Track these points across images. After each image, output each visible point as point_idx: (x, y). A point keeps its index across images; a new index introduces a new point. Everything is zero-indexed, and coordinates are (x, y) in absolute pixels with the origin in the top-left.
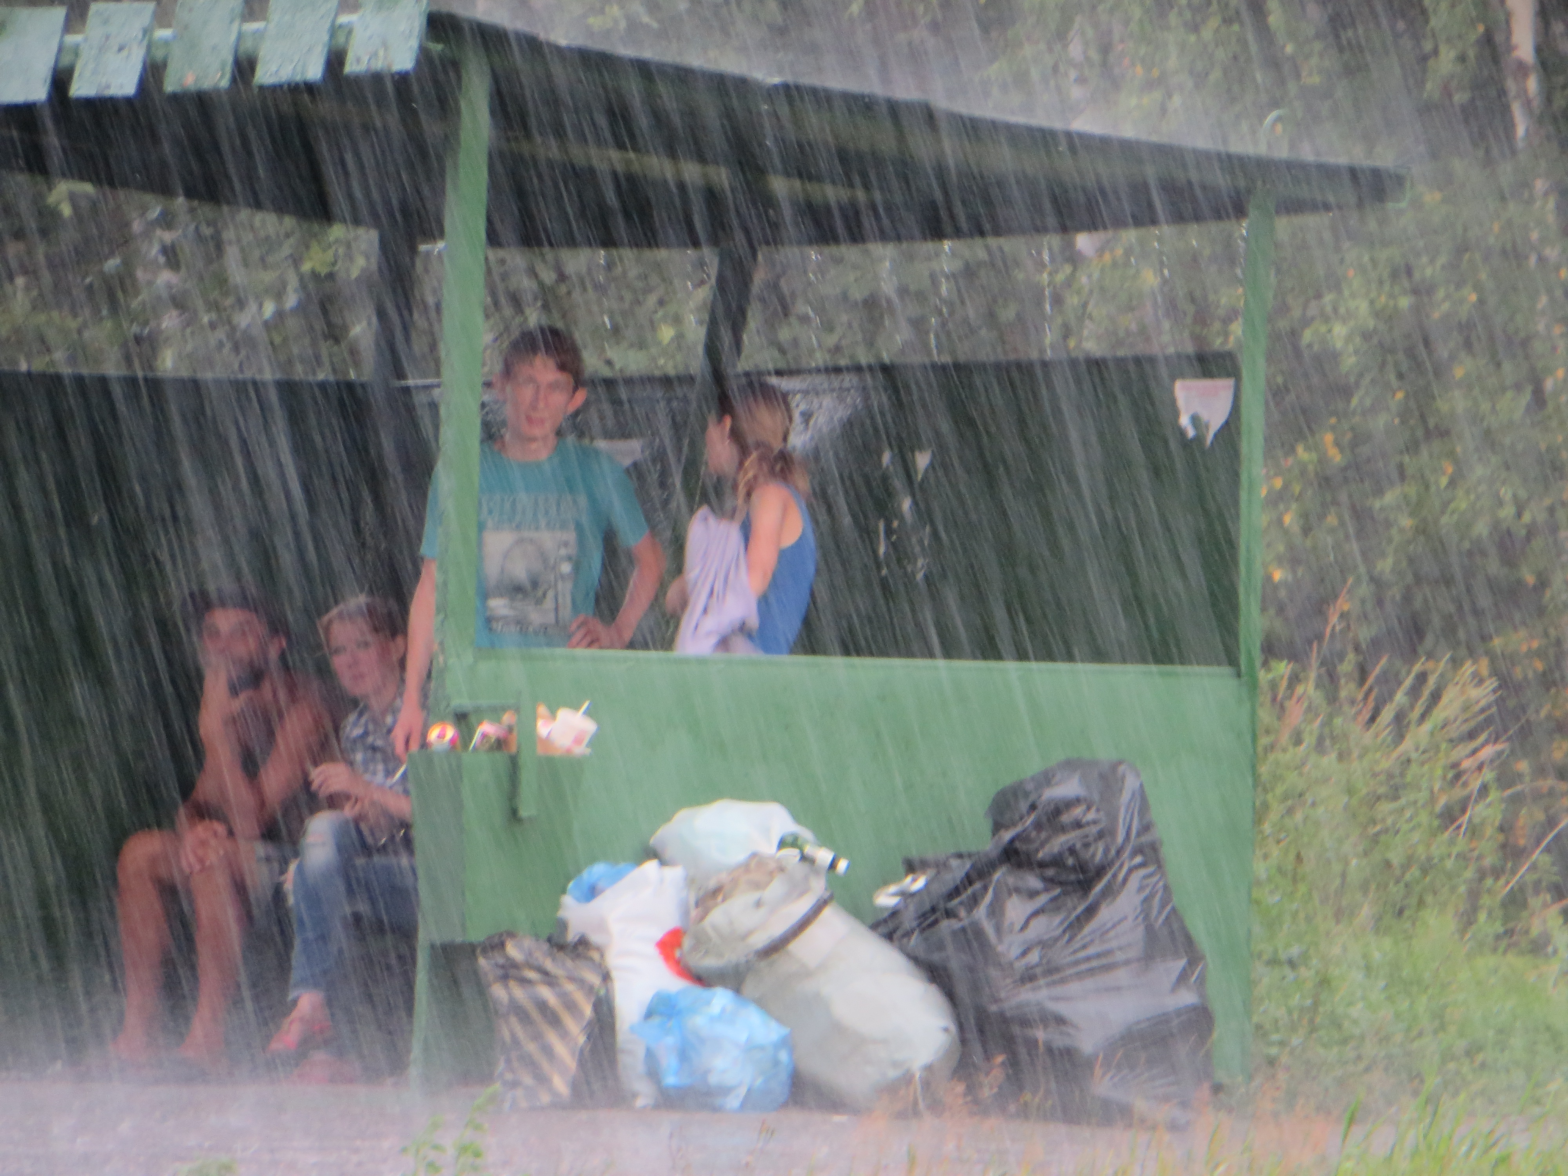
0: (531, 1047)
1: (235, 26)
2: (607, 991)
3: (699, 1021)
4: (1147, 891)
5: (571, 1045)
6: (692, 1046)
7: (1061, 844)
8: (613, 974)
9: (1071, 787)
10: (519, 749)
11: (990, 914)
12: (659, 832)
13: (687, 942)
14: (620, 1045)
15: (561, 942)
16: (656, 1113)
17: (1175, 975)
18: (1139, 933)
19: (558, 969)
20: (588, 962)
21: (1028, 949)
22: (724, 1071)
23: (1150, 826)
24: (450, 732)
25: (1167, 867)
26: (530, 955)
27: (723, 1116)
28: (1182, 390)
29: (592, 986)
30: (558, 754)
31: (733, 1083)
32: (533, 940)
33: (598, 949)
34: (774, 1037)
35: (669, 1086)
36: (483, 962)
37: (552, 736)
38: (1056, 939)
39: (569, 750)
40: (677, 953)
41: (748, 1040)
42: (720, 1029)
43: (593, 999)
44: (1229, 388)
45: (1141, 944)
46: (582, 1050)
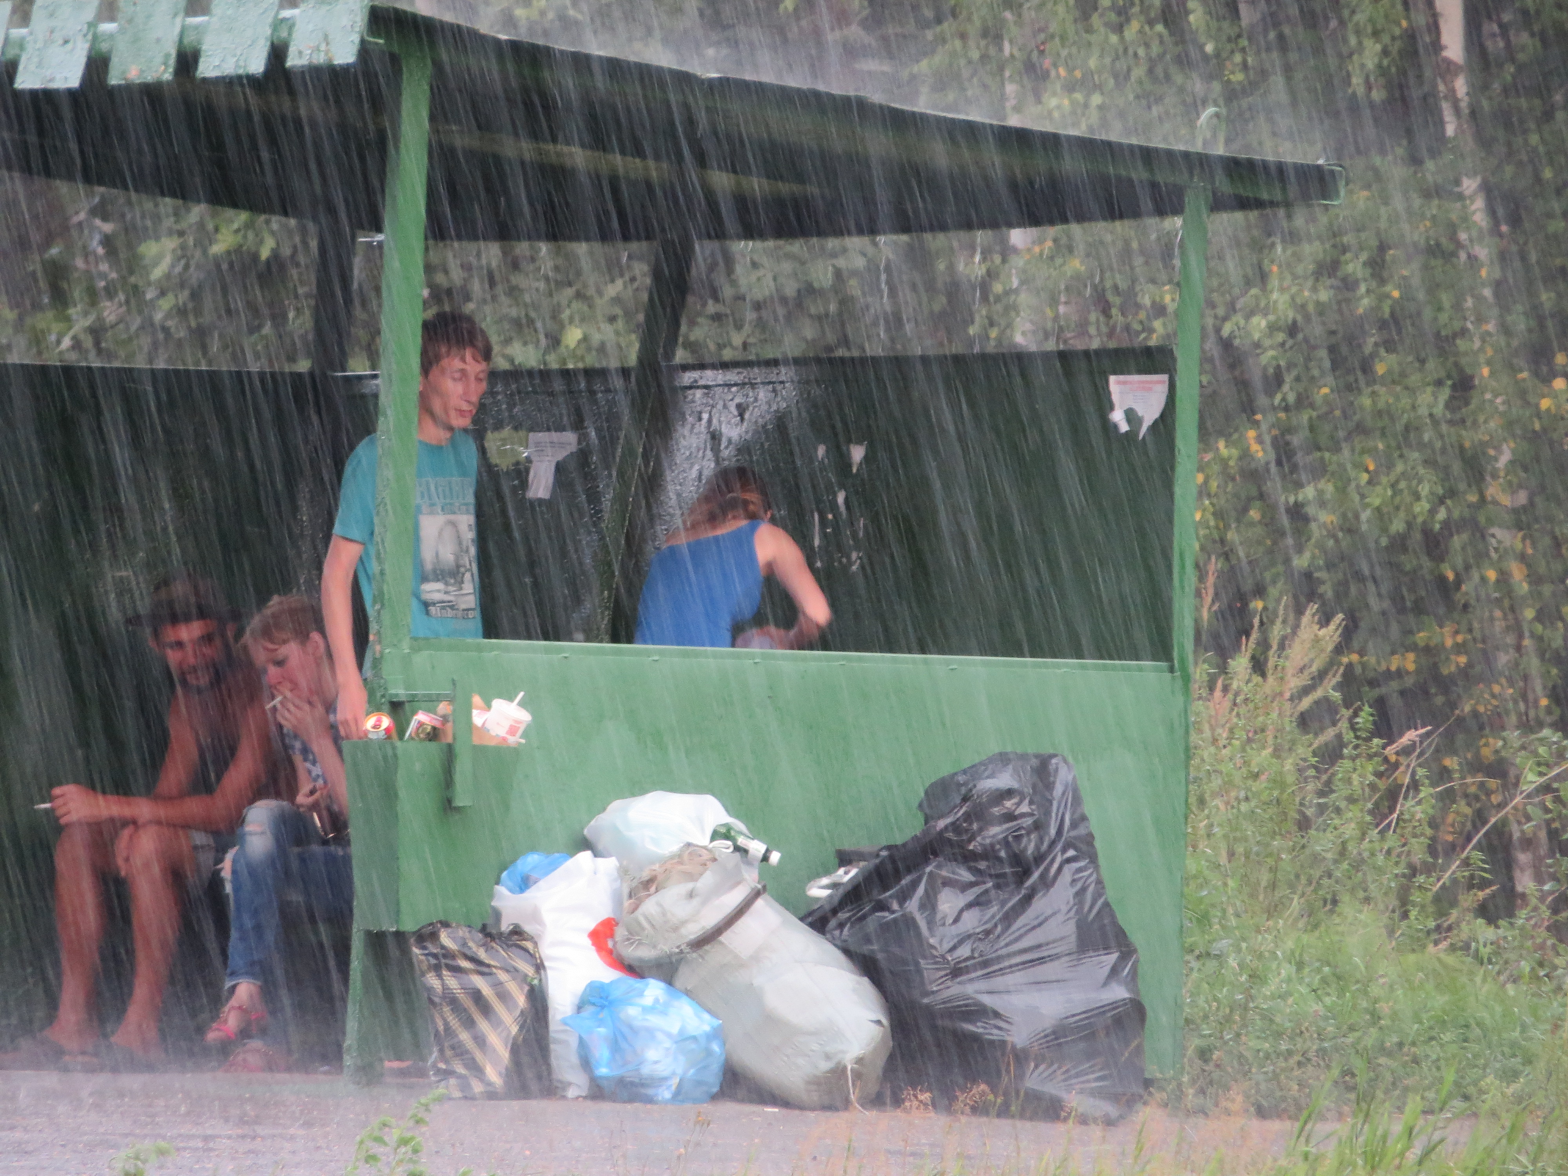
0: (464, 1036)
1: (178, 21)
2: (541, 981)
3: (631, 1012)
4: (1079, 885)
5: (504, 1034)
6: (624, 1037)
7: (994, 836)
8: (546, 964)
9: (1004, 780)
10: (454, 739)
11: (922, 907)
12: (593, 823)
13: (620, 932)
14: (552, 1034)
15: (494, 931)
16: (589, 1103)
17: (1107, 970)
18: (1070, 929)
19: (493, 959)
20: (522, 952)
21: (961, 942)
22: (656, 1062)
23: (1084, 818)
24: (386, 722)
25: (1102, 860)
26: (465, 944)
27: (655, 1107)
28: (1116, 384)
29: (526, 976)
30: (493, 743)
31: (665, 1074)
32: (466, 930)
33: (531, 939)
34: (707, 1028)
35: (601, 1077)
36: (416, 951)
37: (487, 725)
38: (988, 933)
39: (504, 739)
40: (610, 944)
41: (682, 1031)
42: (654, 1020)
43: (526, 988)
44: (1163, 382)
45: (1073, 939)
46: (515, 1039)
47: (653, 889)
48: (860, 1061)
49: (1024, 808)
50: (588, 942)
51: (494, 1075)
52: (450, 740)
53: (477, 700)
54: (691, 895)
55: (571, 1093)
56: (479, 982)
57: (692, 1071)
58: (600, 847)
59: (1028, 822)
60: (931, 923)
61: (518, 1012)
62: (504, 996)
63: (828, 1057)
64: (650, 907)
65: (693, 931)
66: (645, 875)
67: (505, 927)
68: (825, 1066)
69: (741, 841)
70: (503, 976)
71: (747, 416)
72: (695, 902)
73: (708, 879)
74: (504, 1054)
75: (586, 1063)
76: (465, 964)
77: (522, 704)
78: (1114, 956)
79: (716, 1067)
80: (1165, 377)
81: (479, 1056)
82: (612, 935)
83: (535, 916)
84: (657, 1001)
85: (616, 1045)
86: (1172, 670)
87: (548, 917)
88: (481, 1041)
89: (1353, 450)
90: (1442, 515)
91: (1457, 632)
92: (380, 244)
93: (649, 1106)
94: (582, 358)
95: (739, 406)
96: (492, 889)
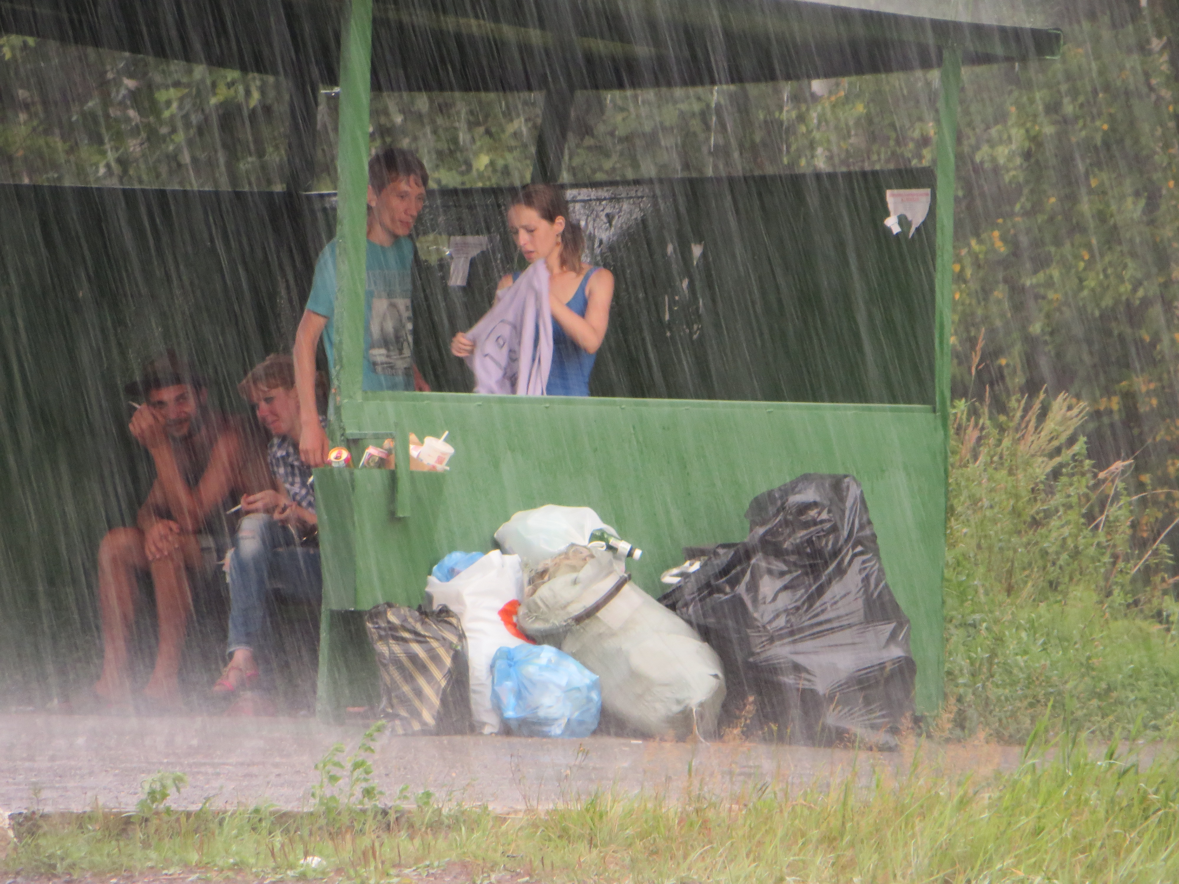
0: (406, 689)
2: (463, 647)
3: (531, 670)
4: (866, 572)
5: (436, 687)
6: (526, 688)
7: (801, 537)
8: (467, 634)
9: (809, 495)
10: (396, 465)
11: (748, 590)
12: (501, 529)
13: (522, 611)
14: (472, 687)
15: (428, 610)
16: (499, 738)
17: (887, 634)
18: (860, 604)
19: (426, 631)
20: (448, 626)
21: (777, 616)
22: (550, 707)
23: (870, 522)
24: (345, 454)
25: (882, 554)
26: (405, 620)
27: (549, 740)
28: (891, 197)
29: (451, 643)
30: (426, 470)
31: (556, 716)
32: (407, 609)
33: (454, 615)
34: (587, 681)
35: (509, 719)
36: (369, 625)
37: (421, 457)
38: (798, 608)
39: (434, 467)
40: (515, 619)
41: (568, 684)
42: (547, 675)
43: (452, 653)
44: (927, 195)
45: (862, 612)
46: (444, 691)
47: (546, 578)
48: (701, 705)
49: (824, 516)
50: (497, 618)
51: (428, 717)
52: (393, 467)
53: (413, 437)
54: (575, 582)
55: (487, 730)
56: (416, 648)
57: (576, 714)
58: (507, 546)
59: (827, 526)
60: (755, 600)
61: (446, 671)
62: (435, 658)
63: (678, 702)
64: (544, 591)
65: (577, 609)
66: (540, 568)
67: (436, 607)
68: (676, 709)
69: (612, 542)
70: (435, 644)
71: (614, 223)
72: (578, 587)
73: (588, 570)
74: (436, 701)
75: (498, 707)
76: (406, 635)
77: (446, 440)
78: (892, 625)
79: (594, 710)
80: (928, 191)
81: (417, 703)
82: (516, 613)
83: (459, 599)
84: (550, 661)
85: (519, 695)
86: (934, 411)
87: (468, 600)
88: (419, 693)
89: (1073, 245)
90: (1140, 293)
91: (1150, 381)
92: (337, 94)
93: (544, 740)
94: (489, 179)
95: (607, 215)
96: (426, 578)
